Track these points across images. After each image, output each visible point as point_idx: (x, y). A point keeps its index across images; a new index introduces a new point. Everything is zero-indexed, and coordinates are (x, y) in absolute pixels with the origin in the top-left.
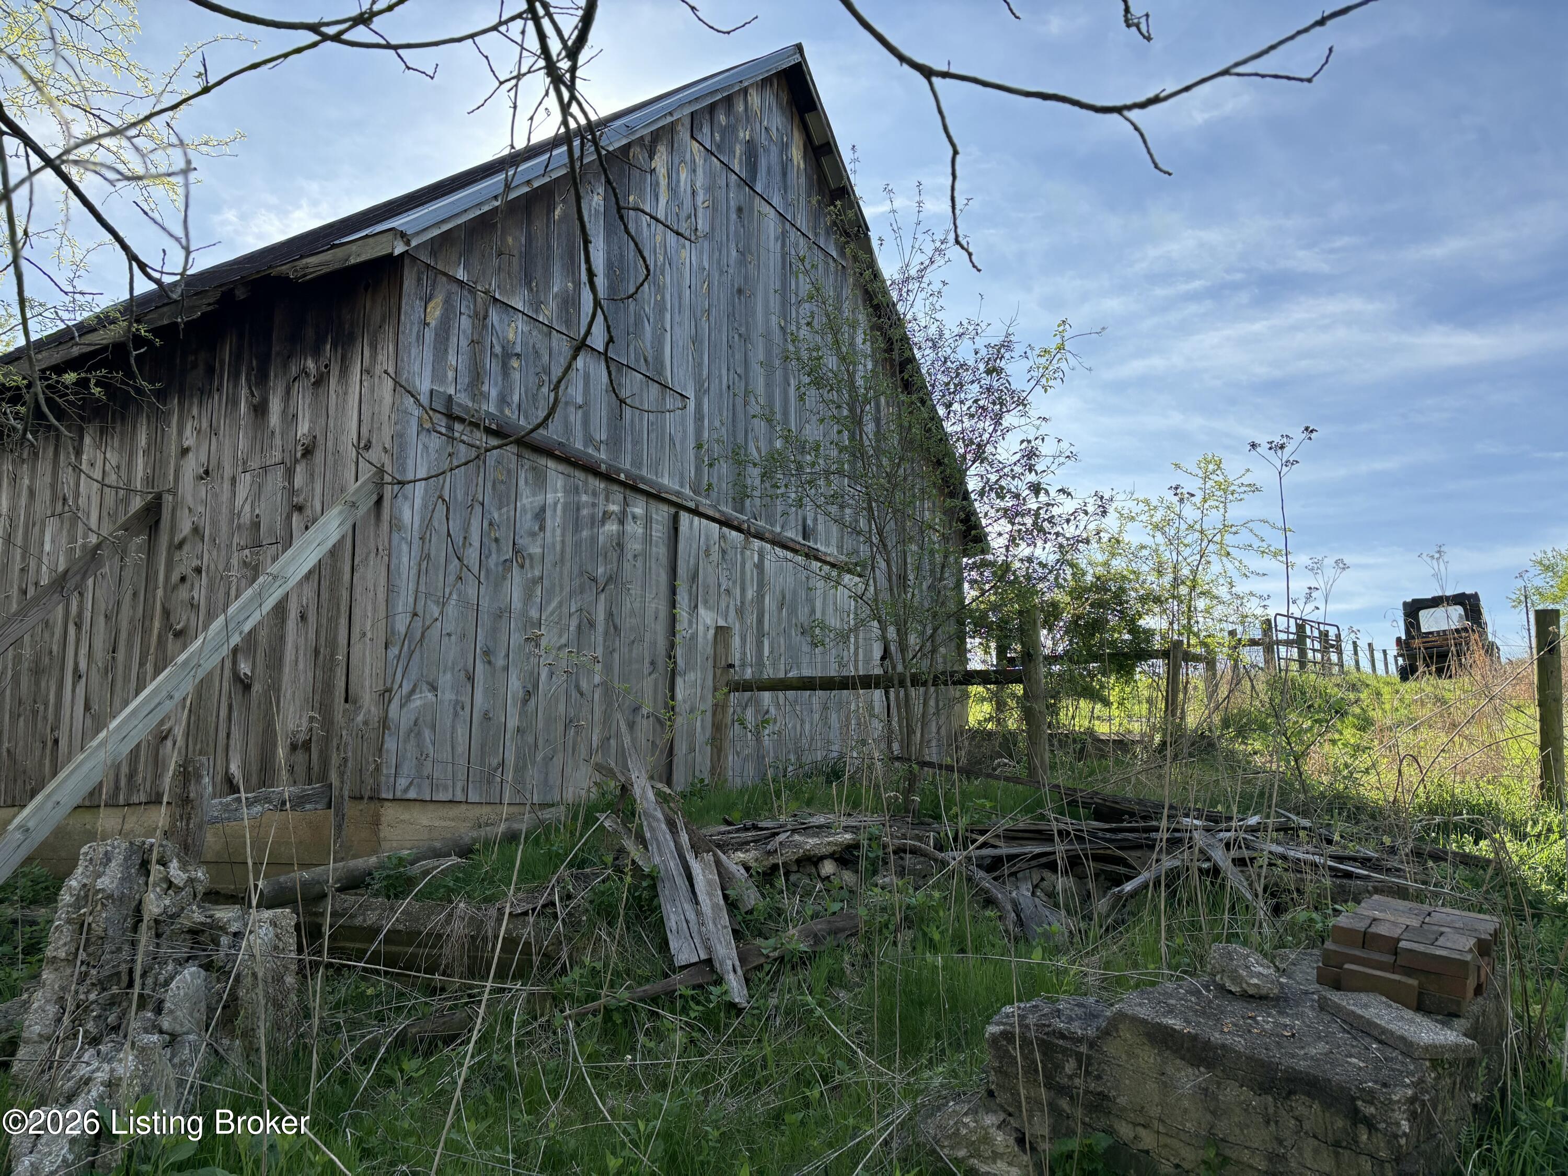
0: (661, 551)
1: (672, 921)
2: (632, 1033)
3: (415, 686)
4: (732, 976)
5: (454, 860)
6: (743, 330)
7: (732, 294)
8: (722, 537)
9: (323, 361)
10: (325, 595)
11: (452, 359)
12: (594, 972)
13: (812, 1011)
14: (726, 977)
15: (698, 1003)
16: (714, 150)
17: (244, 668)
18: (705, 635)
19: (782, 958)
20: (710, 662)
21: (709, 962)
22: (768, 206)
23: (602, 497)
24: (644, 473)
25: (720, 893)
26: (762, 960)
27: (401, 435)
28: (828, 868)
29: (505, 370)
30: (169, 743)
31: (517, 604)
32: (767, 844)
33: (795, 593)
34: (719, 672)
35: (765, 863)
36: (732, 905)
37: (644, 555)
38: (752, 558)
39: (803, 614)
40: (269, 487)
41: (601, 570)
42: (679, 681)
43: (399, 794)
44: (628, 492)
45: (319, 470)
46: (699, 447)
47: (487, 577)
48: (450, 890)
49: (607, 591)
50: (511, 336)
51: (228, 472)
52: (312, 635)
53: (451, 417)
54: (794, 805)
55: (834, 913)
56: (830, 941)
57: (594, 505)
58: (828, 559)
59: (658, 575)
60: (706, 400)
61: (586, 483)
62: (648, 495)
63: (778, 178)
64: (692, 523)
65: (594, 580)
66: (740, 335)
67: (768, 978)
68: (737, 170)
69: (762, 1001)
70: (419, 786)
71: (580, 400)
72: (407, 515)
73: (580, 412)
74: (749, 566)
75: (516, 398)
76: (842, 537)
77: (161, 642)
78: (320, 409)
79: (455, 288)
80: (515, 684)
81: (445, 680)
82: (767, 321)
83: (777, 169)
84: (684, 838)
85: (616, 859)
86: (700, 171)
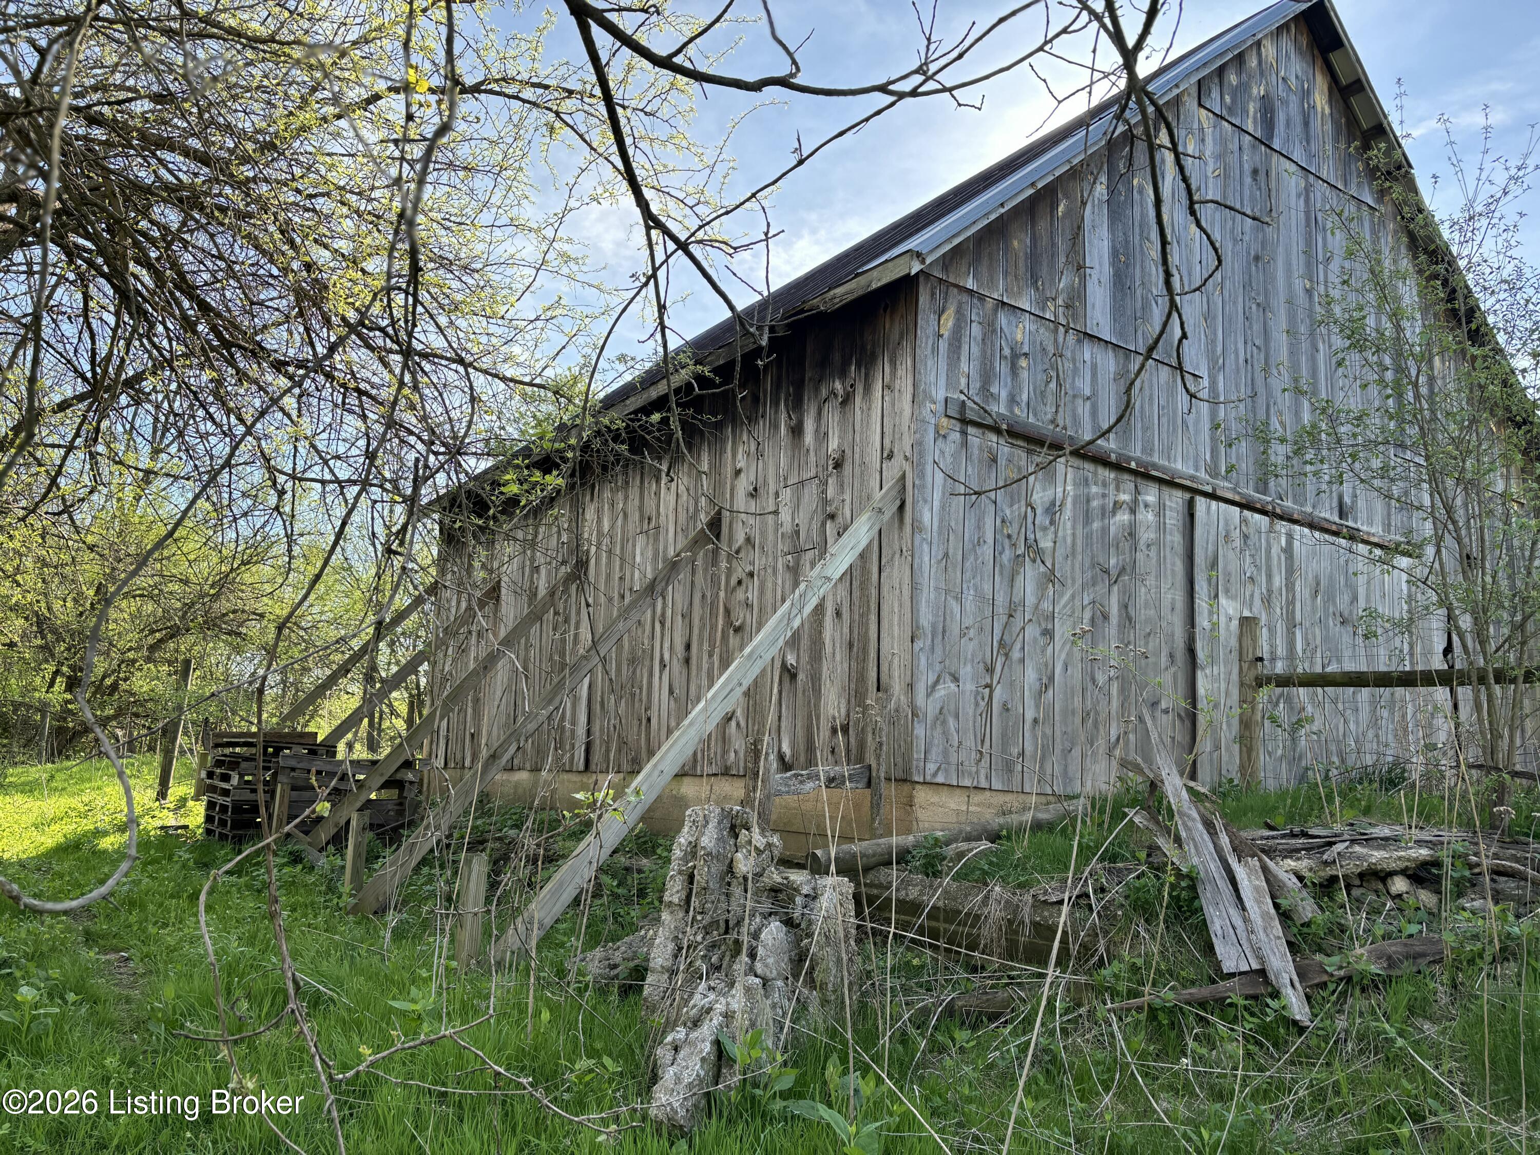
0: (1176, 539)
1: (1216, 926)
2: (1181, 1036)
3: (939, 677)
4: (1290, 990)
5: (984, 845)
6: (1260, 299)
7: (1249, 264)
8: (1244, 521)
9: (849, 382)
10: (856, 594)
11: (964, 366)
12: (1134, 969)
13: (1393, 1041)
14: (1283, 991)
15: (1252, 1014)
16: (1225, 113)
17: (791, 659)
18: (1228, 626)
19: (1349, 979)
20: (1235, 655)
21: (1262, 972)
22: (1288, 162)
23: (1112, 487)
24: (1155, 459)
25: (1269, 901)
26: (1325, 978)
27: (920, 443)
28: (1399, 885)
29: (1014, 369)
30: (733, 723)
31: (1030, 600)
32: (1323, 853)
33: (1331, 577)
34: (1245, 666)
35: (1322, 874)
36: (1285, 916)
37: (1158, 543)
38: (1279, 542)
39: (1342, 602)
40: (806, 499)
41: (1113, 561)
42: (1199, 674)
43: (928, 778)
44: (1139, 480)
45: (847, 480)
46: (1216, 427)
47: (1001, 574)
48: (985, 873)
49: (1120, 583)
50: (1019, 337)
51: (772, 489)
52: (846, 630)
53: (965, 421)
54: (1349, 815)
55: (1411, 936)
56: (1407, 967)
57: (1104, 496)
58: (1373, 539)
59: (1173, 564)
60: (1221, 378)
61: (1095, 474)
62: (1160, 481)
63: (1299, 129)
64: (1209, 508)
65: (1106, 572)
66: (1258, 305)
67: (1334, 998)
68: (1250, 129)
69: (1328, 1022)
70: (946, 770)
71: (1088, 392)
72: (926, 518)
73: (1088, 403)
74: (1275, 551)
75: (1025, 397)
76: (1389, 515)
77: (725, 637)
78: (847, 425)
79: (965, 298)
80: (1031, 676)
81: (966, 671)
82: (1290, 285)
83: (1298, 120)
84: (1224, 840)
85: (1149, 855)
86: (1209, 140)
